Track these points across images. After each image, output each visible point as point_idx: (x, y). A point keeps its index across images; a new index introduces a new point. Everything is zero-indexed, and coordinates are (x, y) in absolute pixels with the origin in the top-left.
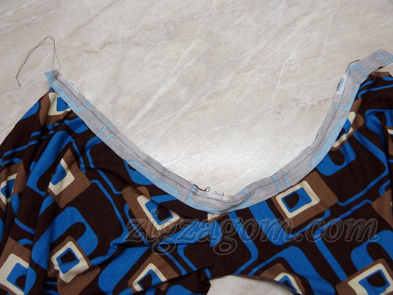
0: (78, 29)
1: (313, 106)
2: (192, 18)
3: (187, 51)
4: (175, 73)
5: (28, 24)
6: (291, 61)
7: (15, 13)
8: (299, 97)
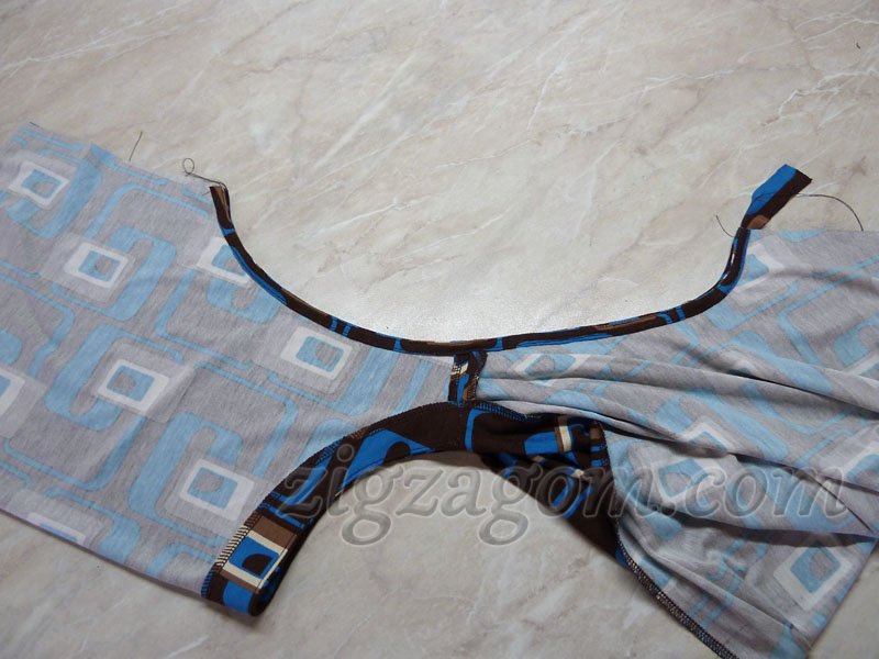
0: (242, 41)
1: (590, 133)
2: (411, 23)
3: (403, 66)
4: (385, 95)
5: (166, 37)
6: (557, 75)
7: (148, 22)
8: (570, 122)
